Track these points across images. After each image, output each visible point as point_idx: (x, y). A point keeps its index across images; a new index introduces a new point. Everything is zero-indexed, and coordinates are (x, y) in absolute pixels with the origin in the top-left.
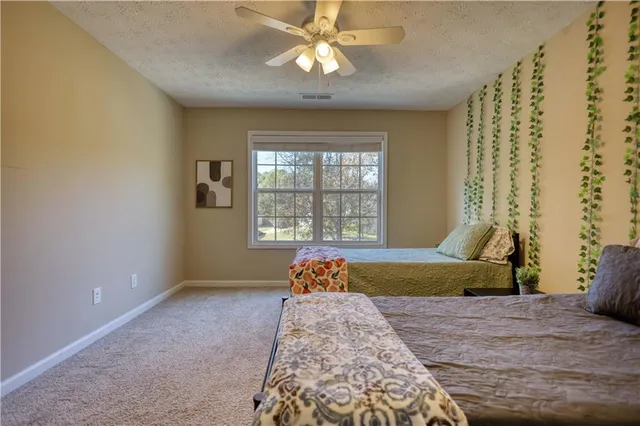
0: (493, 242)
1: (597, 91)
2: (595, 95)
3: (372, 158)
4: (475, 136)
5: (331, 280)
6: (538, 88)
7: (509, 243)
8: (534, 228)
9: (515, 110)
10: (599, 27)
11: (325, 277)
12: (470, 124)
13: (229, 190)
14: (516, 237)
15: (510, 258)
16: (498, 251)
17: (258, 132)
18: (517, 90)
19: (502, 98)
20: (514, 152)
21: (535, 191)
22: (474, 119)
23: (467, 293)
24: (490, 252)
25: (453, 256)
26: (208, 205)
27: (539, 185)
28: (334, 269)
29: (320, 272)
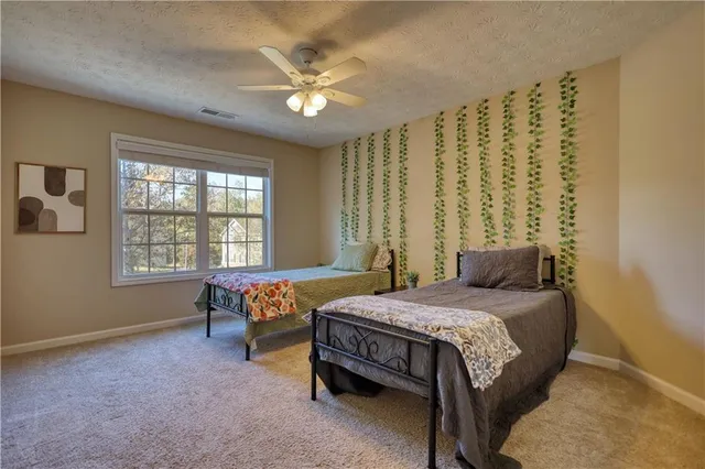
0: (378, 257)
1: (442, 163)
2: (440, 165)
3: (256, 183)
4: (351, 175)
5: (283, 300)
6: (403, 152)
7: (389, 257)
8: (403, 245)
9: (386, 162)
10: (442, 127)
11: (276, 298)
12: (345, 164)
13: (82, 208)
14: (392, 252)
15: (389, 267)
16: (382, 262)
17: (129, 137)
18: (387, 149)
19: (375, 151)
20: (386, 193)
21: (403, 221)
22: (349, 161)
23: (377, 293)
24: (377, 264)
25: (351, 270)
26: (40, 230)
27: (406, 216)
28: (284, 289)
29: (272, 294)
